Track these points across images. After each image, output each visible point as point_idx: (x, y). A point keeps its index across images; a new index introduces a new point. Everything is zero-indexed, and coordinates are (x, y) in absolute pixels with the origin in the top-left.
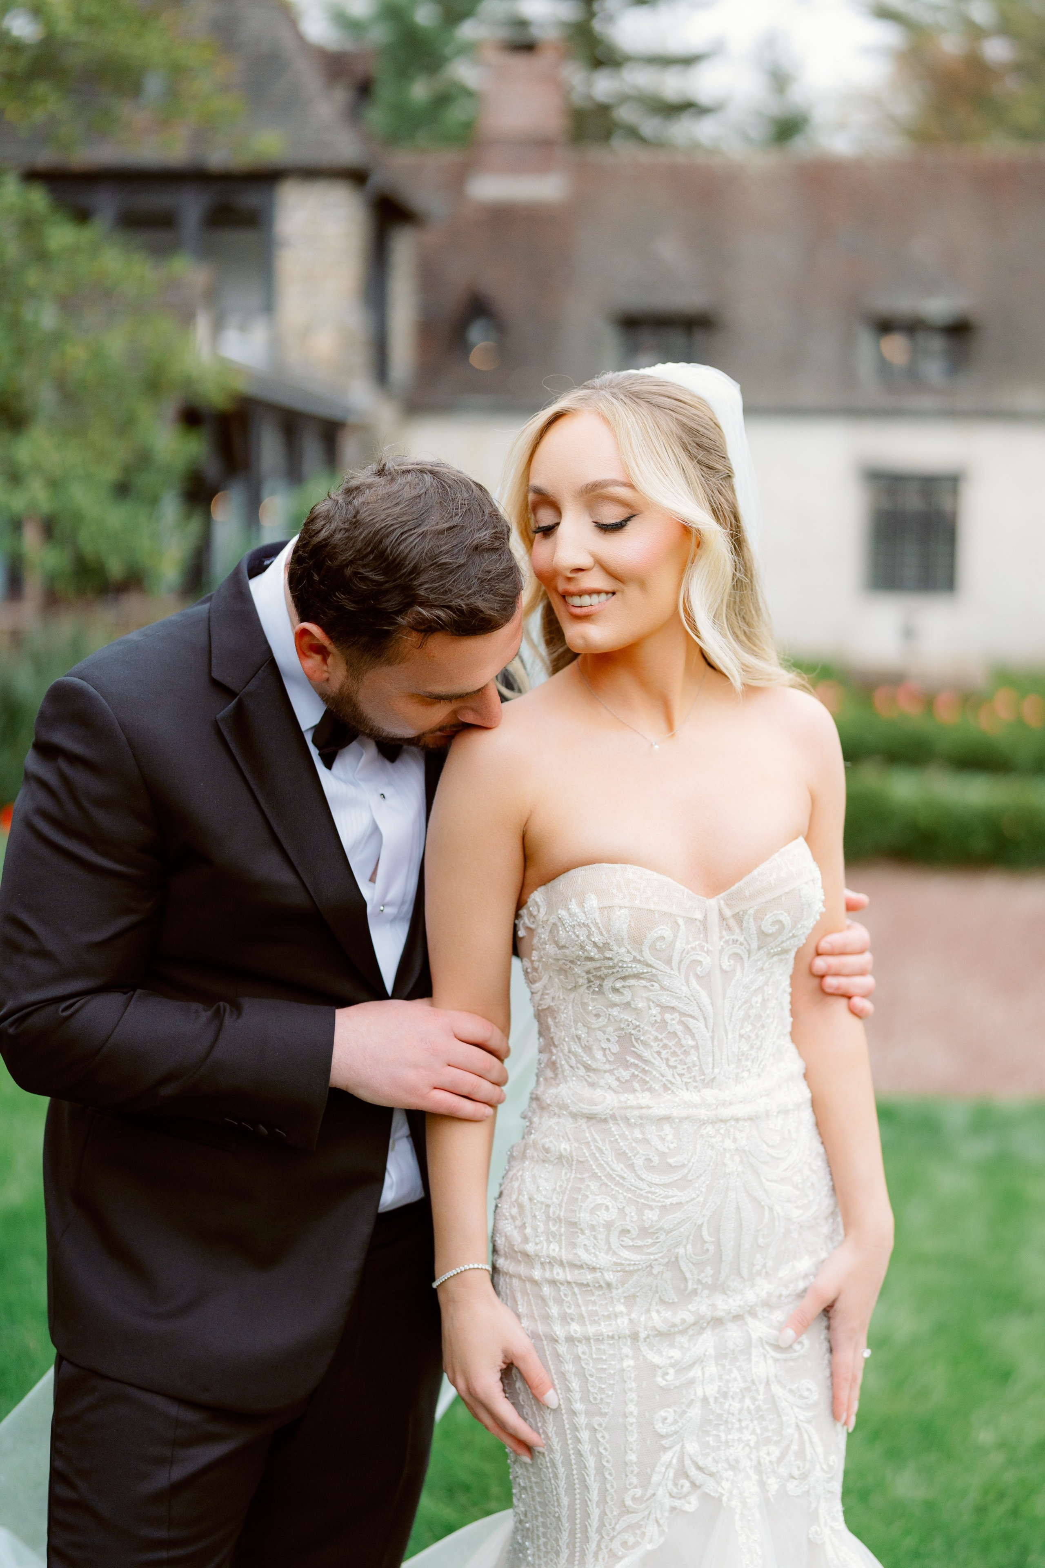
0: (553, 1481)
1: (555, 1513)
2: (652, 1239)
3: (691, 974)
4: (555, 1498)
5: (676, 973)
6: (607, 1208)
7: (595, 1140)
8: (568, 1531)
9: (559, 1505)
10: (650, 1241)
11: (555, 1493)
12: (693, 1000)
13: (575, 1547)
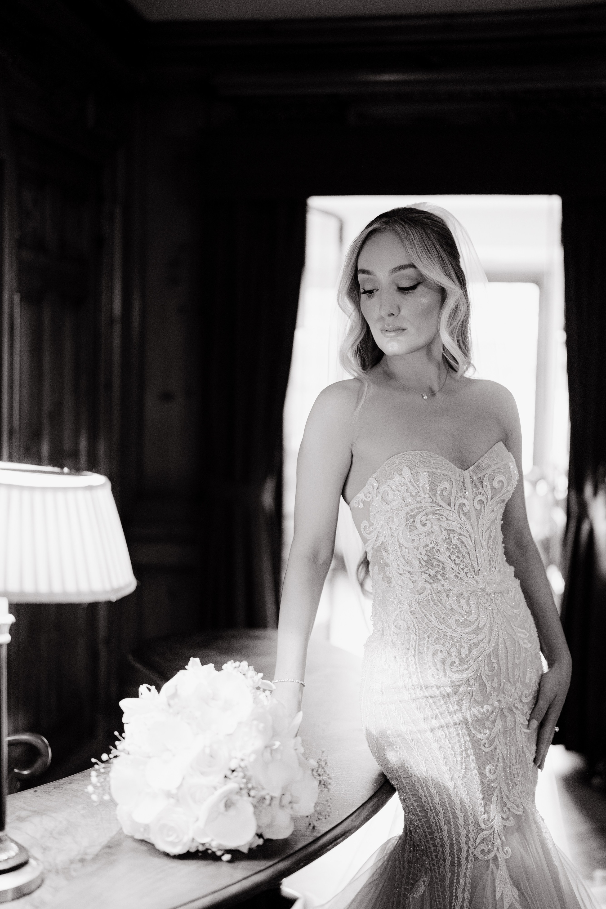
0: (436, 818)
1: (440, 836)
2: (467, 665)
3: (461, 511)
4: (439, 827)
5: (453, 510)
6: (441, 651)
7: (425, 615)
8: (449, 845)
9: (441, 831)
10: (466, 666)
11: (438, 824)
12: (463, 526)
13: (454, 855)
